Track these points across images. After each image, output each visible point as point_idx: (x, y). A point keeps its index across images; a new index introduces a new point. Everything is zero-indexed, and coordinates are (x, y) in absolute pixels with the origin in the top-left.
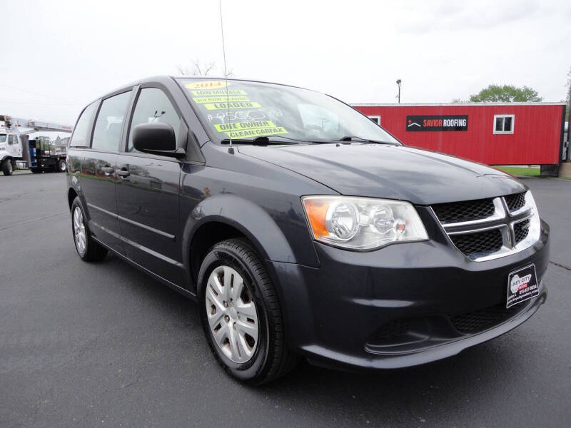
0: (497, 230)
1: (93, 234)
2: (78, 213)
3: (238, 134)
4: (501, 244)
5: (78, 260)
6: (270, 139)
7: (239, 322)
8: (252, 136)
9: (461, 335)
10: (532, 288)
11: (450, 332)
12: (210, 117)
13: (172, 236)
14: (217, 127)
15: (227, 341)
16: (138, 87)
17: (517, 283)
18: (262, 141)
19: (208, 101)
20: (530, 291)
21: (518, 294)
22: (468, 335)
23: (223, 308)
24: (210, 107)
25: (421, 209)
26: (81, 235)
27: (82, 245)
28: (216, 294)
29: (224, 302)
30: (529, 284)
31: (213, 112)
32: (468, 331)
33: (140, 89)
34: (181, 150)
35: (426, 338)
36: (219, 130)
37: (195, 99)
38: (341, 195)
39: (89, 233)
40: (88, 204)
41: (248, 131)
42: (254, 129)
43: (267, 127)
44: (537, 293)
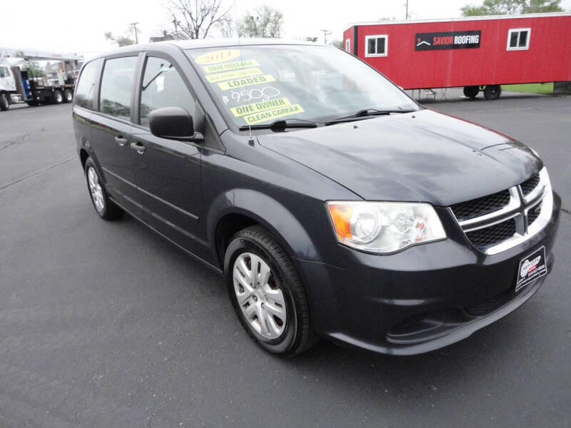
0: (513, 219)
1: (110, 196)
2: (92, 173)
3: (256, 118)
4: (514, 232)
5: (97, 218)
6: (288, 122)
7: (267, 304)
8: (269, 118)
9: (472, 319)
10: (540, 268)
11: (462, 317)
12: (225, 99)
13: (197, 218)
14: (234, 111)
15: (255, 317)
16: (145, 54)
17: (527, 268)
18: (279, 126)
19: (221, 79)
20: (538, 271)
21: (527, 277)
22: (479, 317)
23: (251, 290)
24: (224, 87)
25: (440, 210)
26: (98, 194)
27: (100, 204)
28: (244, 276)
29: (251, 284)
30: (538, 266)
31: (227, 93)
32: (478, 315)
33: (147, 57)
34: (199, 136)
35: (440, 324)
36: (237, 115)
37: (207, 77)
38: (364, 200)
39: (106, 195)
40: (103, 168)
41: (264, 113)
42: (270, 110)
43: (281, 107)
44: (545, 272)
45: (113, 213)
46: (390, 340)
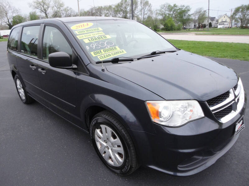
1: (28, 93)
2: (18, 82)
3: (104, 57)
5: (22, 104)
6: (120, 59)
7: (113, 148)
8: (110, 57)
9: (215, 154)
10: (242, 126)
11: (211, 154)
12: (87, 48)
13: (75, 106)
14: (92, 53)
16: (44, 24)
17: (238, 126)
18: (116, 61)
19: (84, 37)
20: (242, 127)
21: (238, 131)
23: (105, 144)
24: (86, 41)
26: (22, 91)
29: (105, 141)
30: (241, 125)
31: (88, 44)
33: (45, 26)
34: (75, 66)
35: (201, 158)
36: (94, 56)
37: (78, 37)
38: (165, 100)
39: (26, 92)
40: (24, 80)
41: (107, 54)
42: (110, 52)
43: (115, 51)
44: (244, 127)
45: (30, 101)
46: (179, 169)
